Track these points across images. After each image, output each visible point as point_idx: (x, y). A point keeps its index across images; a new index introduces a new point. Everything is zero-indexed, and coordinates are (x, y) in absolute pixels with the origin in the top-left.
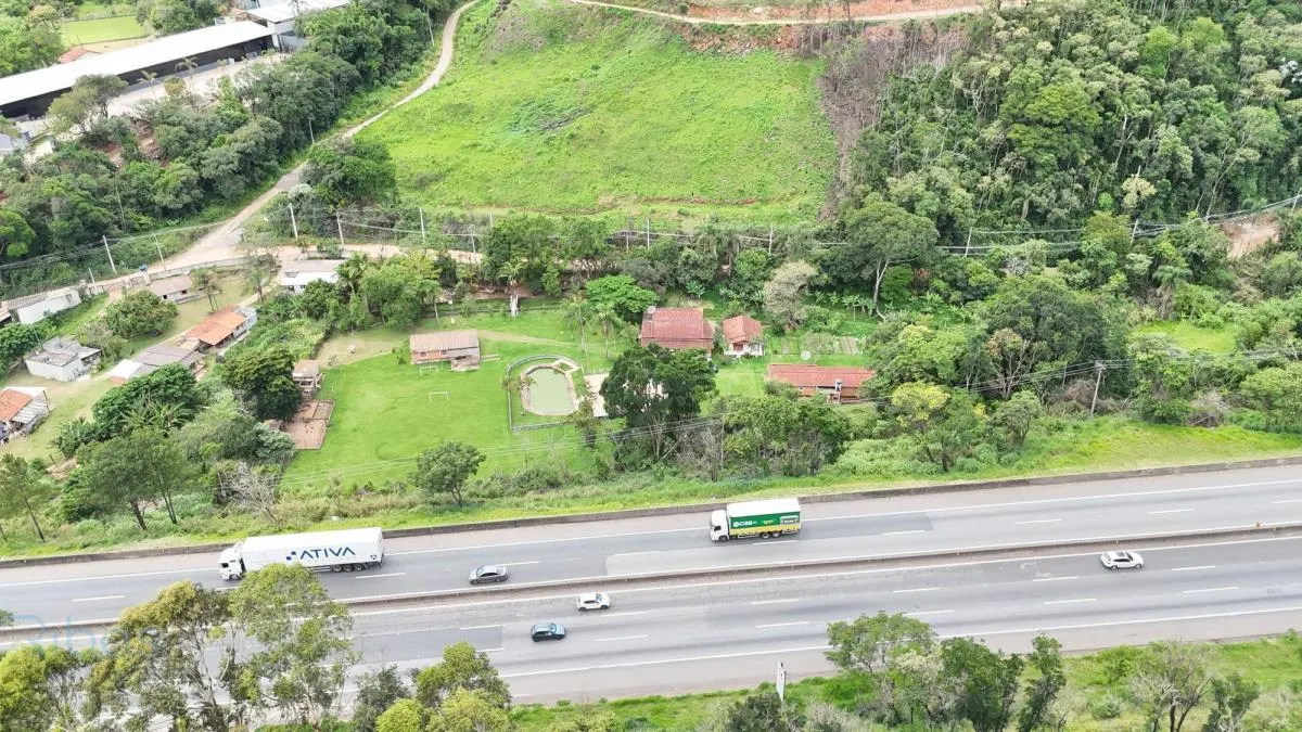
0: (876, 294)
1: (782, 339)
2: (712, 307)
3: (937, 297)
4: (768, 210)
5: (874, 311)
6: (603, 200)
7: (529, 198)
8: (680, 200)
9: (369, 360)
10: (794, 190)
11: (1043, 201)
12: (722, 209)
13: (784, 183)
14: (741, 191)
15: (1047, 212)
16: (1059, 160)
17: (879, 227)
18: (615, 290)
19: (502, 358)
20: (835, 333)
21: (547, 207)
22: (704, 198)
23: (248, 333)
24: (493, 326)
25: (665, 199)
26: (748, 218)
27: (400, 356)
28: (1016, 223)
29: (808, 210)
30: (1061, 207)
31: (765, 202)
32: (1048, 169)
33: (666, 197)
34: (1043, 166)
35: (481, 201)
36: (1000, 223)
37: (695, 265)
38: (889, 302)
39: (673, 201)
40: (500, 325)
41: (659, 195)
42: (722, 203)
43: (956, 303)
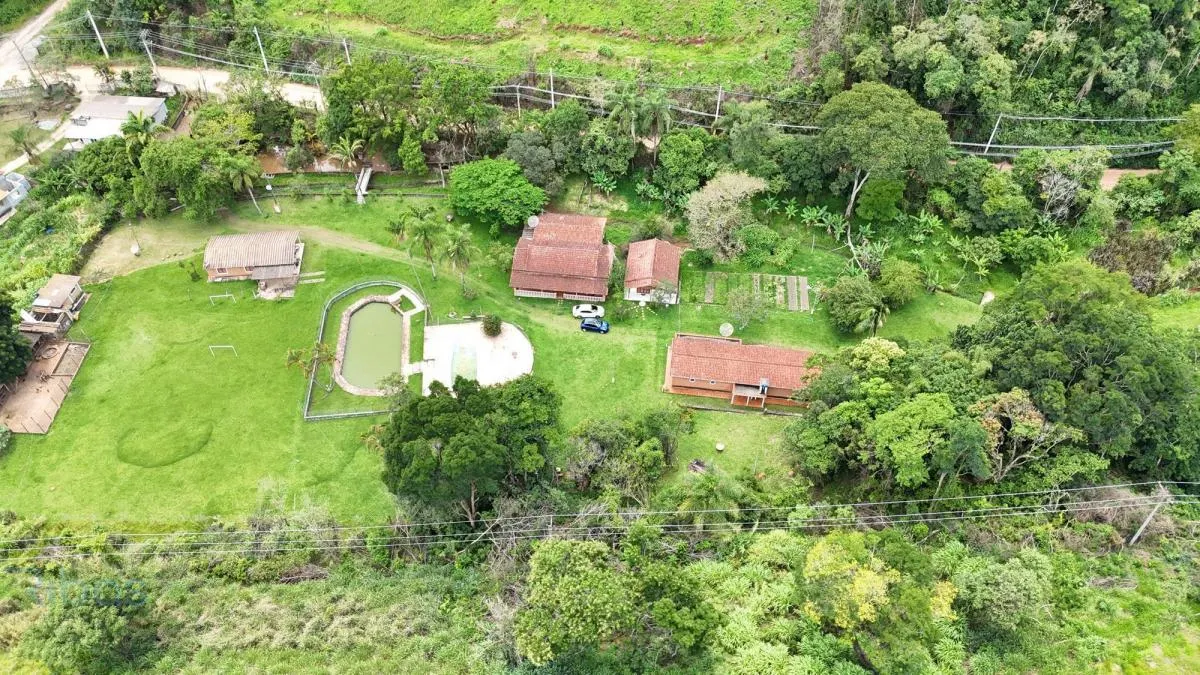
0: (850, 207)
1: (709, 273)
2: (625, 207)
3: (935, 221)
4: (723, 56)
5: (843, 236)
6: (505, 23)
7: (408, 12)
8: (605, 30)
9: (155, 270)
10: (762, 26)
11: (1116, 77)
12: (659, 51)
13: (749, 16)
14: (688, 24)
15: (1119, 93)
16: (1154, 13)
17: (863, 129)
18: (488, 185)
19: (328, 279)
20: (783, 270)
21: (429, 28)
22: (638, 30)
23: (14, 212)
24: (327, 220)
25: (585, 28)
26: (692, 68)
27: (192, 271)
28: (1070, 99)
29: (778, 60)
30: (1142, 87)
31: (720, 42)
32: (1135, 28)
33: (584, 24)
34: (1127, 22)
35: (348, 9)
36: (1045, 99)
37: (604, 151)
38: (865, 223)
39: (595, 31)
40: (340, 219)
41: (576, 21)
42: (661, 40)
43: (957, 231)
